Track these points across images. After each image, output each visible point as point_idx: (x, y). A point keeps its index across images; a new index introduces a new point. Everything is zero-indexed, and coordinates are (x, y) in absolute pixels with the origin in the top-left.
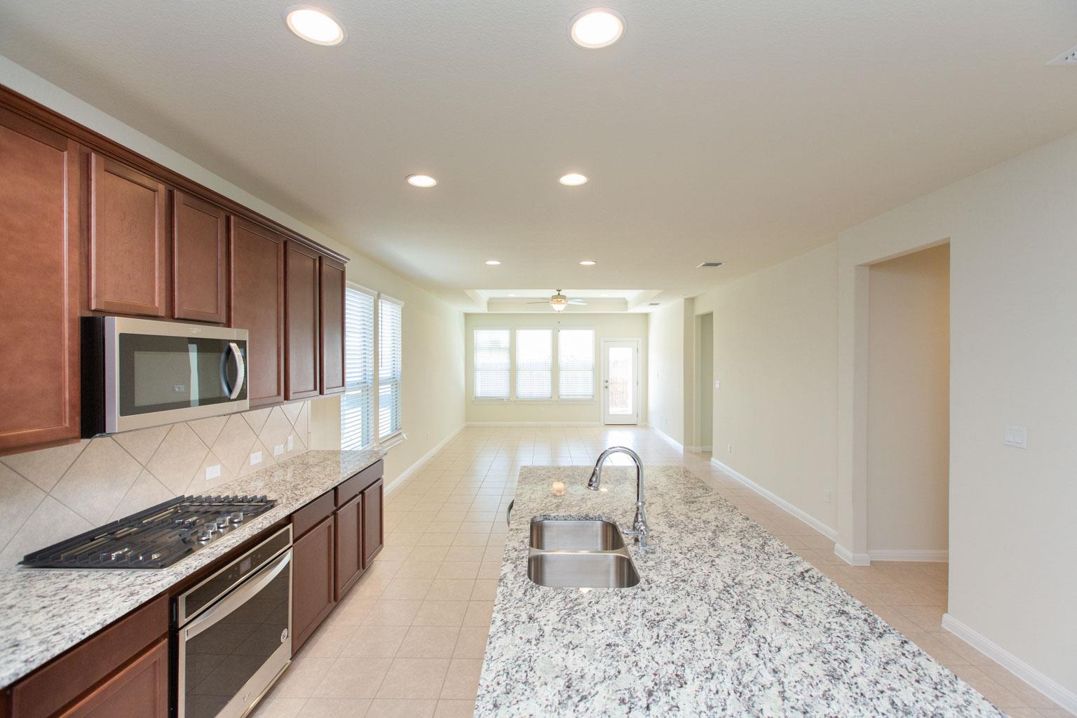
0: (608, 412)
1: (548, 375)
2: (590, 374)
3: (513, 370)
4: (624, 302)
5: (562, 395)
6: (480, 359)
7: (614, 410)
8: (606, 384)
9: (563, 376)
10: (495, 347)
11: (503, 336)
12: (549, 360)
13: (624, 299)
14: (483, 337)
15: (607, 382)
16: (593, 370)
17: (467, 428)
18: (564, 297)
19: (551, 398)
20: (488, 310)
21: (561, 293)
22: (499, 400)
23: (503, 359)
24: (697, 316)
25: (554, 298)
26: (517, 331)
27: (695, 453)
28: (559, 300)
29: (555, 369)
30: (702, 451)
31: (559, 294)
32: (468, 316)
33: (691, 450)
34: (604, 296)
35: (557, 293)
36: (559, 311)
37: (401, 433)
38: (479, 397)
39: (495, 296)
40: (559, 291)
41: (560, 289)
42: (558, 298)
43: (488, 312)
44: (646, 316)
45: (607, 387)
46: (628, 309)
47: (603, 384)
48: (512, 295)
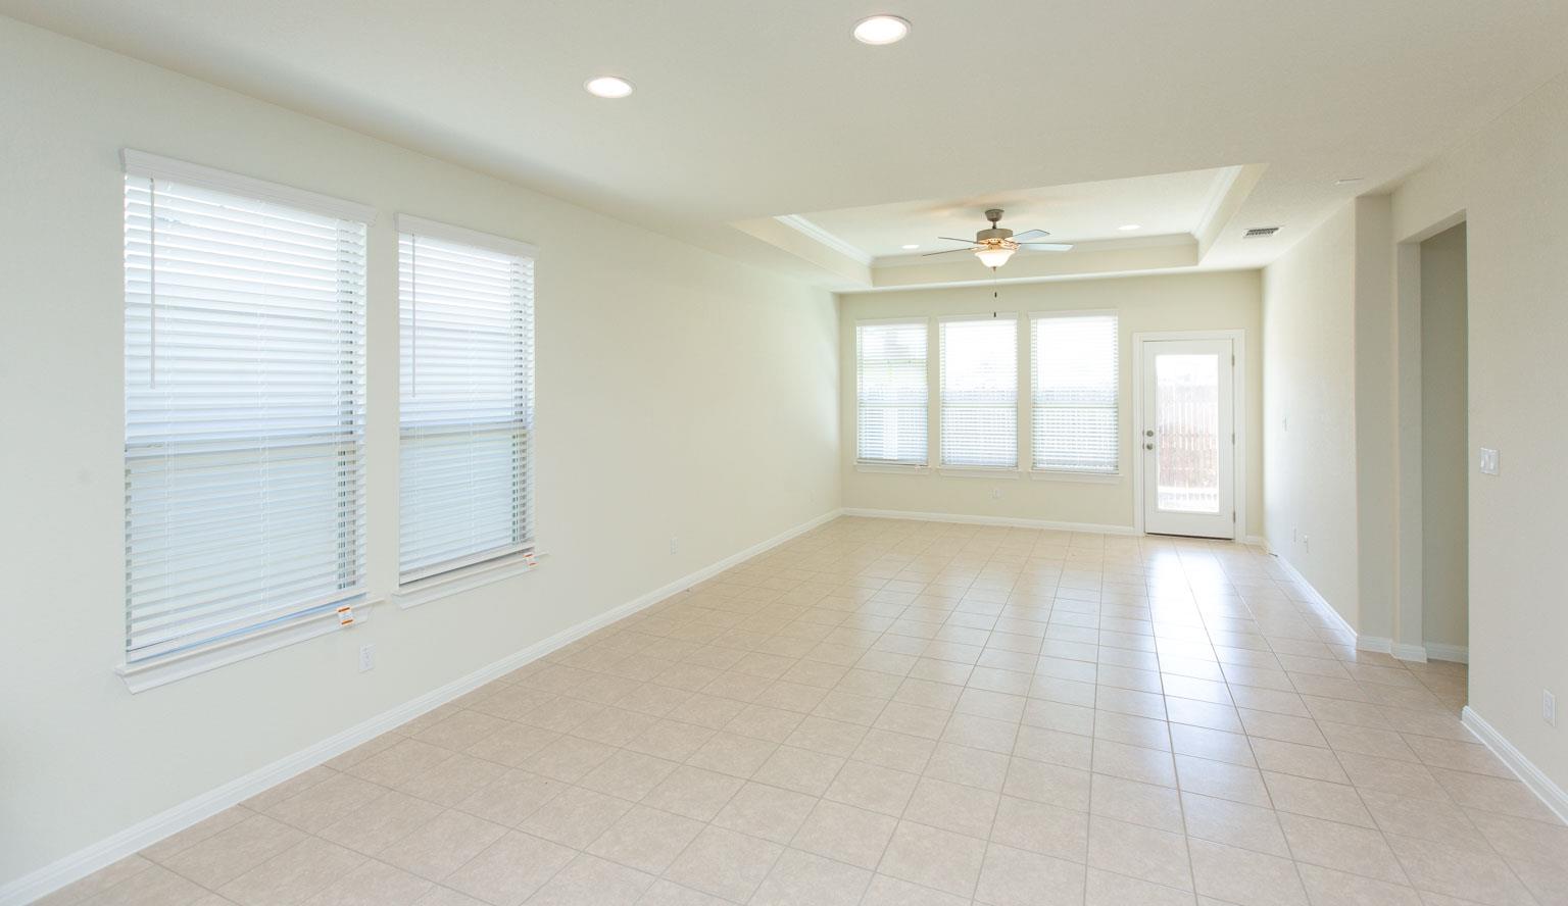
0: (1156, 505)
1: (1009, 416)
2: (1106, 417)
3: (934, 405)
4: (1190, 245)
5: (1041, 461)
6: (868, 382)
7: (1168, 501)
8: (1149, 440)
9: (1045, 417)
10: (897, 358)
11: (913, 337)
13: (1189, 235)
15: (1150, 434)
16: (1117, 407)
18: (1006, 233)
19: (1017, 465)
21: (999, 225)
22: (905, 467)
23: (915, 382)
24: (1405, 244)
25: (983, 236)
26: (941, 325)
27: (1403, 665)
28: (993, 240)
29: (1025, 404)
30: (1429, 660)
31: (994, 227)
32: (842, 299)
33: (1390, 652)
34: (1130, 229)
35: (989, 225)
36: (995, 268)
37: (528, 550)
38: (866, 459)
39: (881, 252)
40: (994, 220)
41: (997, 214)
42: (992, 236)
43: (874, 285)
44: (1257, 275)
45: (1149, 447)
46: (1196, 260)
47: (1138, 439)
48: (911, 247)
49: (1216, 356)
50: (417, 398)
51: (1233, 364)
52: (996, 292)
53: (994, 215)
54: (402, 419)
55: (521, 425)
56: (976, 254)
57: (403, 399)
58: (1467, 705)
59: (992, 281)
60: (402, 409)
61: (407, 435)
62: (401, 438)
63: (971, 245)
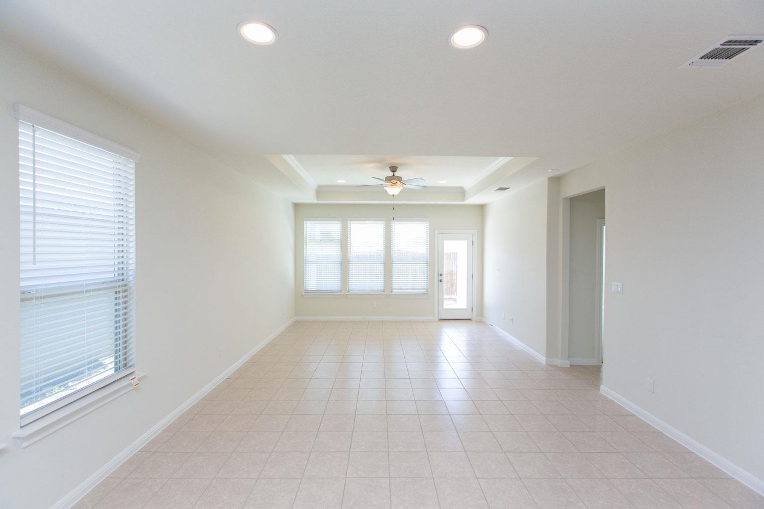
0: (443, 306)
1: (380, 268)
2: (424, 267)
3: (344, 263)
4: (462, 192)
5: (395, 289)
6: (311, 251)
7: (447, 305)
8: (440, 278)
9: (396, 268)
10: (326, 239)
11: (334, 228)
12: (382, 253)
13: (462, 188)
14: (313, 228)
15: (441, 275)
16: (427, 263)
17: (297, 323)
18: (400, 179)
19: (384, 291)
20: (317, 199)
21: (396, 174)
22: (331, 293)
23: (334, 251)
24: (565, 199)
25: (388, 179)
26: (349, 222)
27: (563, 369)
28: (393, 181)
29: (388, 262)
30: (571, 366)
31: (394, 175)
32: (297, 206)
33: (556, 364)
34: (442, 182)
35: (391, 174)
36: (393, 195)
37: (131, 374)
38: (308, 290)
39: (325, 182)
40: (394, 171)
41: (395, 168)
42: (393, 179)
43: (317, 201)
44: (482, 207)
45: (441, 281)
46: (464, 199)
47: (437, 278)
48: (341, 182)
49: (466, 241)
50: (38, 265)
51: (473, 244)
52: (394, 207)
53: (394, 169)
54: (22, 284)
55: (123, 283)
56: (385, 188)
57: (22, 267)
58: (602, 384)
59: (392, 202)
60: (22, 275)
61: (26, 297)
62: (22, 300)
63: (383, 183)
